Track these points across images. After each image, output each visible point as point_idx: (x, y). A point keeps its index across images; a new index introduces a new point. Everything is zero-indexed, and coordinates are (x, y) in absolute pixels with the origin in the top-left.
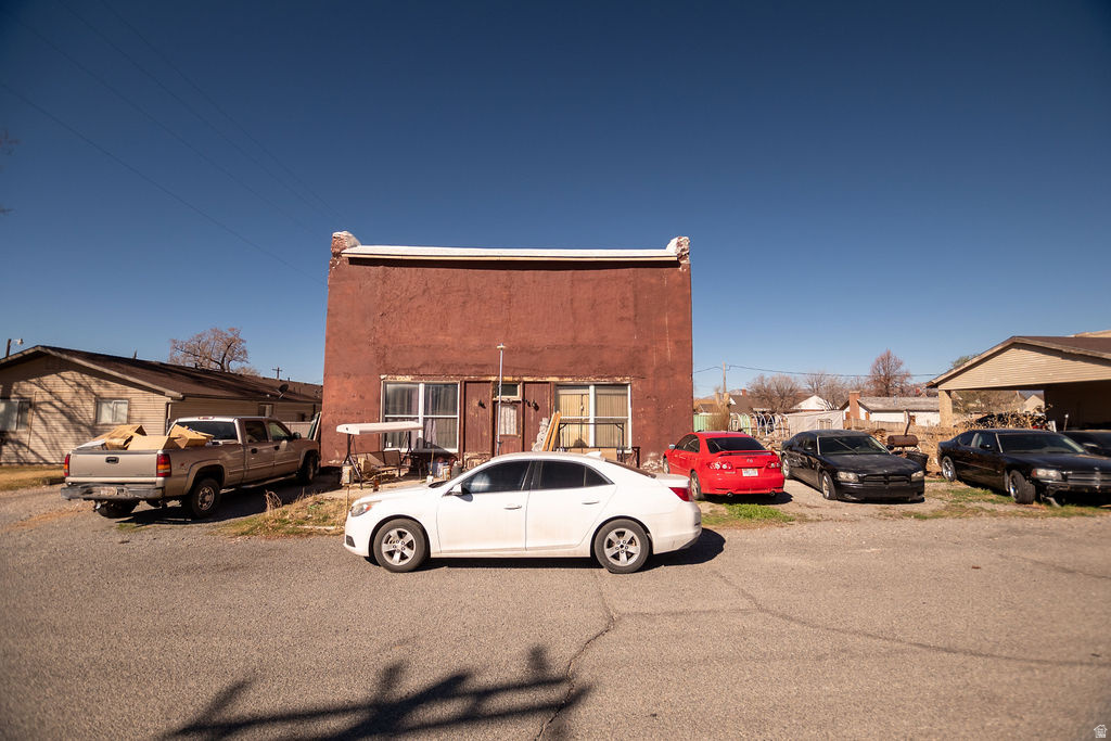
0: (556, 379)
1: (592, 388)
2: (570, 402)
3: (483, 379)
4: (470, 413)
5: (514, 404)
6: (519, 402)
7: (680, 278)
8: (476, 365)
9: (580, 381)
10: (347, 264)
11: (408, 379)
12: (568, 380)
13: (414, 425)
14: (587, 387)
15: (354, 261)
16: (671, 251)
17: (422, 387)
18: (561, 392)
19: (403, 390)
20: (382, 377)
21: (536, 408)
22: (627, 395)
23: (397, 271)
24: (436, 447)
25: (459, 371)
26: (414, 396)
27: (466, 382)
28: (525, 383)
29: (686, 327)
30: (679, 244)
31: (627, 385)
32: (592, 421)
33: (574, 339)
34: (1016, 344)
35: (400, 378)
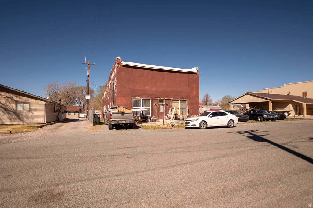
0: (172, 99)
1: (179, 101)
2: (174, 104)
3: (157, 98)
4: (153, 107)
5: (163, 105)
6: (164, 104)
7: (197, 77)
8: (155, 95)
9: (177, 99)
10: (122, 66)
11: (139, 98)
12: (175, 99)
13: (140, 110)
14: (178, 101)
15: (124, 66)
16: (194, 70)
17: (142, 100)
18: (173, 102)
19: (137, 101)
20: (132, 97)
21: (168, 106)
22: (186, 103)
23: (135, 70)
24: (145, 115)
25: (151, 96)
26: (139, 102)
27: (153, 99)
28: (166, 99)
29: (198, 88)
30: (197, 69)
31: (186, 101)
32: (179, 109)
33: (176, 90)
34: (247, 94)
35: (137, 98)
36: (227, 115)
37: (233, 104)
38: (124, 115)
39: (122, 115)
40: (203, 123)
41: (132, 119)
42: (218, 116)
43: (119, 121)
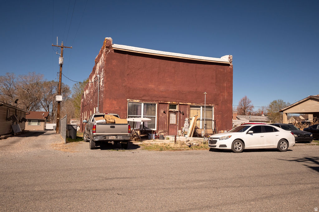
0: (190, 104)
1: (201, 107)
2: (193, 112)
3: (166, 102)
4: (161, 115)
5: (175, 113)
6: (178, 112)
7: (230, 70)
8: (163, 97)
9: (198, 105)
10: (113, 52)
11: (138, 101)
12: (194, 104)
13: (139, 120)
14: (200, 107)
15: (117, 51)
16: (225, 59)
17: (143, 104)
18: (191, 108)
19: (135, 105)
20: (128, 100)
21: (183, 114)
22: (212, 110)
23: (133, 57)
24: (146, 128)
25: (157, 99)
26: (139, 108)
27: (159, 103)
28: (180, 104)
29: (230, 87)
30: (229, 58)
31: (212, 107)
32: (201, 119)
33: (196, 89)
34: (311, 98)
35: (135, 101)
36: (276, 130)
37: (286, 114)
38: (114, 127)
39: (111, 127)
40: (238, 143)
41: (127, 134)
42: (263, 132)
43: (107, 137)
